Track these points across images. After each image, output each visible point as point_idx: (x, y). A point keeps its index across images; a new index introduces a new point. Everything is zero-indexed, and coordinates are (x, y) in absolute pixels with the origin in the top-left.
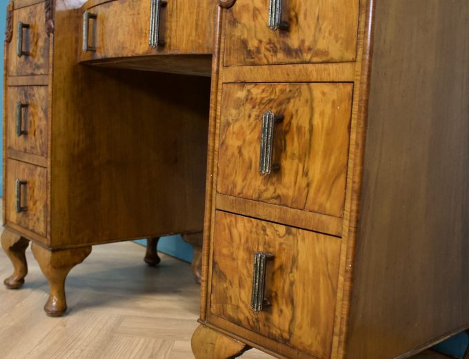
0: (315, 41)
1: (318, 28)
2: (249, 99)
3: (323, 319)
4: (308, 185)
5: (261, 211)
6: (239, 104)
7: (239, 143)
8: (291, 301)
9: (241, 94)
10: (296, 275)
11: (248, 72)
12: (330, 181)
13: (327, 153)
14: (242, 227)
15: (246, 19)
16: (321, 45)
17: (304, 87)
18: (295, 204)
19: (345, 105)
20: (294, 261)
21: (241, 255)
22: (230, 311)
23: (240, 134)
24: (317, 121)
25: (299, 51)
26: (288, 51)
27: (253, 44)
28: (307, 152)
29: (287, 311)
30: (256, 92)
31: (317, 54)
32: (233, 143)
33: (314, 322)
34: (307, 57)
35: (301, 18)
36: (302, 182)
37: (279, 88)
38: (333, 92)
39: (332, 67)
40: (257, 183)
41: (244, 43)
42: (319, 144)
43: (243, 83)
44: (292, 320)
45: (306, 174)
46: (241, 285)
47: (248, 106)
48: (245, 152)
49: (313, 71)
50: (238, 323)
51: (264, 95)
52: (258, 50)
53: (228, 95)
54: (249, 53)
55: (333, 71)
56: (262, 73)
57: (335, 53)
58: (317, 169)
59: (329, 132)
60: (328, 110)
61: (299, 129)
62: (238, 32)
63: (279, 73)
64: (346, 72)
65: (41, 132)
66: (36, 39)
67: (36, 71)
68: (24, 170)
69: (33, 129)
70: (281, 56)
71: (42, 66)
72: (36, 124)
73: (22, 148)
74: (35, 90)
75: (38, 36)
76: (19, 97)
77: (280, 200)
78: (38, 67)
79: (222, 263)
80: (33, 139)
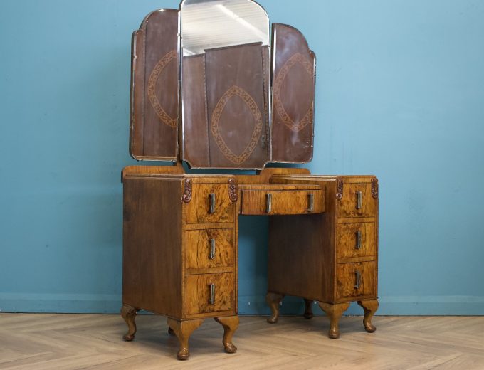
0: (365, 212)
1: (366, 208)
2: (347, 228)
3: (371, 283)
4: (366, 250)
5: (353, 260)
6: (344, 230)
7: (344, 242)
8: (363, 282)
10: (364, 275)
12: (371, 247)
13: (370, 240)
14: (347, 267)
15: (345, 204)
16: (367, 213)
18: (362, 255)
19: (373, 227)
20: (363, 271)
21: (347, 275)
22: (344, 295)
23: (345, 239)
24: (367, 232)
25: (361, 214)
26: (358, 214)
27: (348, 212)
28: (365, 241)
30: (349, 226)
31: (366, 215)
32: (343, 242)
33: (369, 285)
36: (364, 249)
38: (370, 225)
39: (370, 219)
40: (352, 252)
41: (345, 212)
42: (368, 238)
44: (364, 287)
45: (365, 247)
46: (347, 284)
47: (347, 230)
48: (347, 244)
50: (348, 297)
52: (350, 214)
54: (347, 214)
56: (351, 220)
57: (370, 215)
58: (367, 245)
59: (370, 235)
61: (363, 235)
62: (343, 208)
63: (356, 220)
64: (373, 219)
65: (227, 253)
66: (219, 203)
67: (221, 220)
68: (208, 278)
69: (218, 253)
70: (357, 215)
71: (226, 218)
72: (222, 249)
73: (206, 266)
74: (220, 231)
75: (222, 201)
76: (201, 237)
77: (358, 255)
78: (223, 218)
79: (341, 281)
80: (218, 258)
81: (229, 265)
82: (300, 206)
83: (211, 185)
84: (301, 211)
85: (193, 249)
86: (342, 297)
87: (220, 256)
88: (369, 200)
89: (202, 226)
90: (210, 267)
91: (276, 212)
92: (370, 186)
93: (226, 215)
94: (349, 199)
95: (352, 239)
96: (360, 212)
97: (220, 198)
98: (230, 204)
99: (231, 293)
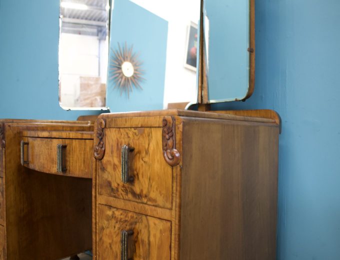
0: (149, 192)
1: (150, 186)
2: (113, 217)
6: (109, 219)
7: (110, 241)
9: (109, 213)
11: (113, 201)
15: (109, 169)
16: (153, 195)
17: (144, 217)
19: (168, 233)
23: (110, 236)
24: (152, 239)
25: (140, 196)
26: (134, 194)
27: (114, 185)
28: (147, 256)
30: (118, 213)
31: (150, 200)
32: (107, 240)
34: (145, 200)
35: (140, 176)
37: (130, 214)
39: (159, 210)
41: (109, 184)
42: (154, 253)
43: (110, 207)
47: (114, 221)
48: (113, 247)
49: (149, 209)
51: (122, 217)
52: (117, 189)
53: (102, 212)
54: (112, 189)
55: (160, 212)
56: (120, 203)
57: (160, 200)
59: (160, 247)
60: (158, 235)
61: (143, 241)
62: (106, 176)
63: (130, 206)
64: (166, 214)
70: (130, 196)
82: (52, 161)
88: (157, 167)
92: (157, 135)
96: (137, 189)
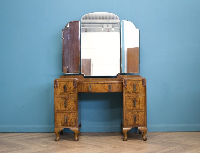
0: (139, 92)
1: (139, 90)
3: (143, 121)
4: (140, 107)
5: (133, 111)
6: (128, 99)
10: (139, 117)
11: (129, 95)
12: (143, 106)
13: (142, 103)
14: (130, 113)
15: (128, 89)
16: (140, 92)
17: (138, 97)
18: (138, 109)
19: (144, 98)
20: (139, 115)
21: (130, 117)
22: (129, 124)
23: (129, 102)
24: (140, 100)
25: (137, 93)
26: (135, 93)
27: (130, 92)
28: (139, 104)
29: (138, 121)
30: (131, 97)
31: (140, 93)
32: (127, 103)
33: (142, 121)
35: (137, 89)
36: (139, 107)
37: (134, 97)
38: (142, 97)
39: (142, 95)
40: (132, 108)
41: (128, 92)
42: (141, 102)
44: (139, 122)
45: (139, 106)
46: (130, 120)
47: (130, 99)
48: (130, 104)
49: (139, 95)
52: (131, 93)
54: (129, 93)
56: (131, 95)
57: (142, 93)
58: (141, 105)
59: (142, 101)
60: (142, 99)
61: (138, 101)
62: (127, 90)
63: (134, 95)
64: (143, 95)
65: (73, 106)
66: (69, 88)
67: (70, 94)
68: (65, 114)
69: (69, 106)
71: (72, 93)
72: (71, 104)
73: (64, 110)
74: (70, 98)
75: (70, 88)
76: (62, 100)
77: (136, 109)
78: (71, 94)
79: (127, 119)
80: (69, 107)
81: (74, 110)
83: (66, 82)
84: (106, 91)
85: (59, 104)
86: (128, 125)
87: (70, 106)
88: (141, 87)
89: (62, 96)
90: (66, 110)
91: (94, 92)
92: (141, 82)
93: (73, 92)
94: (130, 87)
95: (132, 103)
96: (136, 92)
97: (69, 87)
98: (74, 89)
99: (75, 120)
